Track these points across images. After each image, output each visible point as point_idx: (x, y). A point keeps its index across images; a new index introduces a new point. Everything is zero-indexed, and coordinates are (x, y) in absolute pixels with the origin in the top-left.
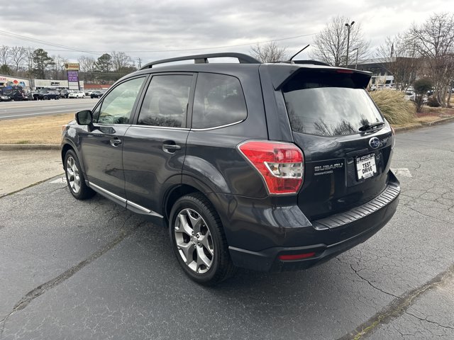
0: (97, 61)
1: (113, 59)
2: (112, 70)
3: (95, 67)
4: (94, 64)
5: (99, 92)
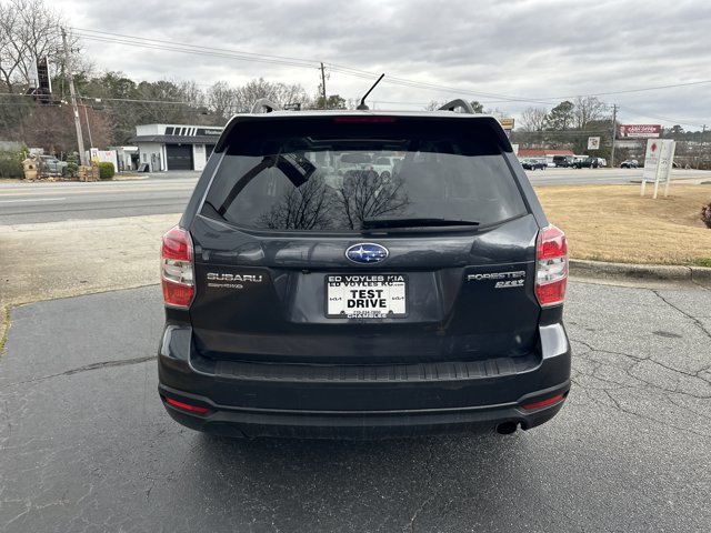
0: (550, 113)
1: (575, 110)
2: (571, 126)
3: (545, 122)
4: (545, 118)
5: (534, 161)
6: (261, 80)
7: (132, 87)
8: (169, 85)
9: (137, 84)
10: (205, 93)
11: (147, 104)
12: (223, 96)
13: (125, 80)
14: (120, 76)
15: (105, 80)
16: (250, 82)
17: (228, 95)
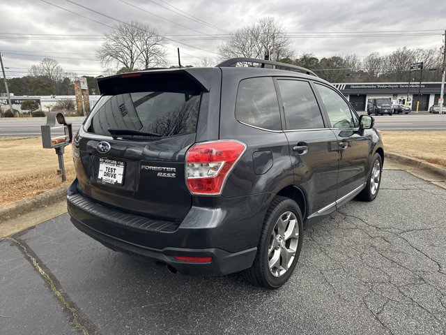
6: (405, 48)
7: (316, 63)
8: (339, 58)
9: (320, 60)
10: (362, 61)
11: (323, 72)
12: (374, 62)
13: (314, 58)
14: (311, 56)
15: (302, 60)
16: (396, 50)
17: (378, 61)
